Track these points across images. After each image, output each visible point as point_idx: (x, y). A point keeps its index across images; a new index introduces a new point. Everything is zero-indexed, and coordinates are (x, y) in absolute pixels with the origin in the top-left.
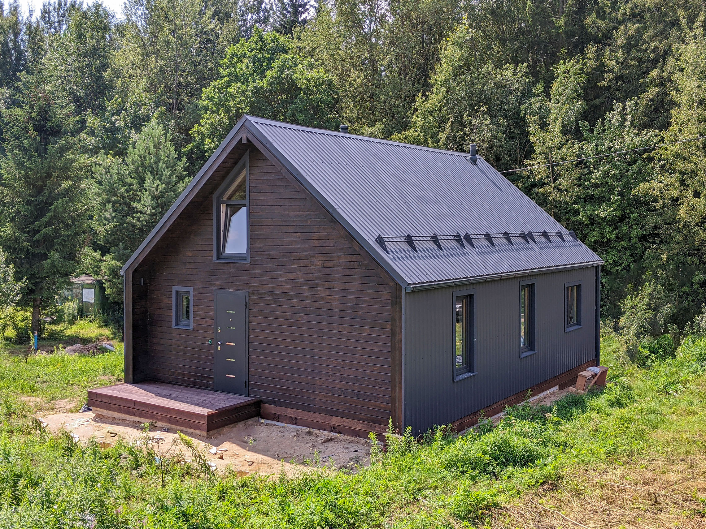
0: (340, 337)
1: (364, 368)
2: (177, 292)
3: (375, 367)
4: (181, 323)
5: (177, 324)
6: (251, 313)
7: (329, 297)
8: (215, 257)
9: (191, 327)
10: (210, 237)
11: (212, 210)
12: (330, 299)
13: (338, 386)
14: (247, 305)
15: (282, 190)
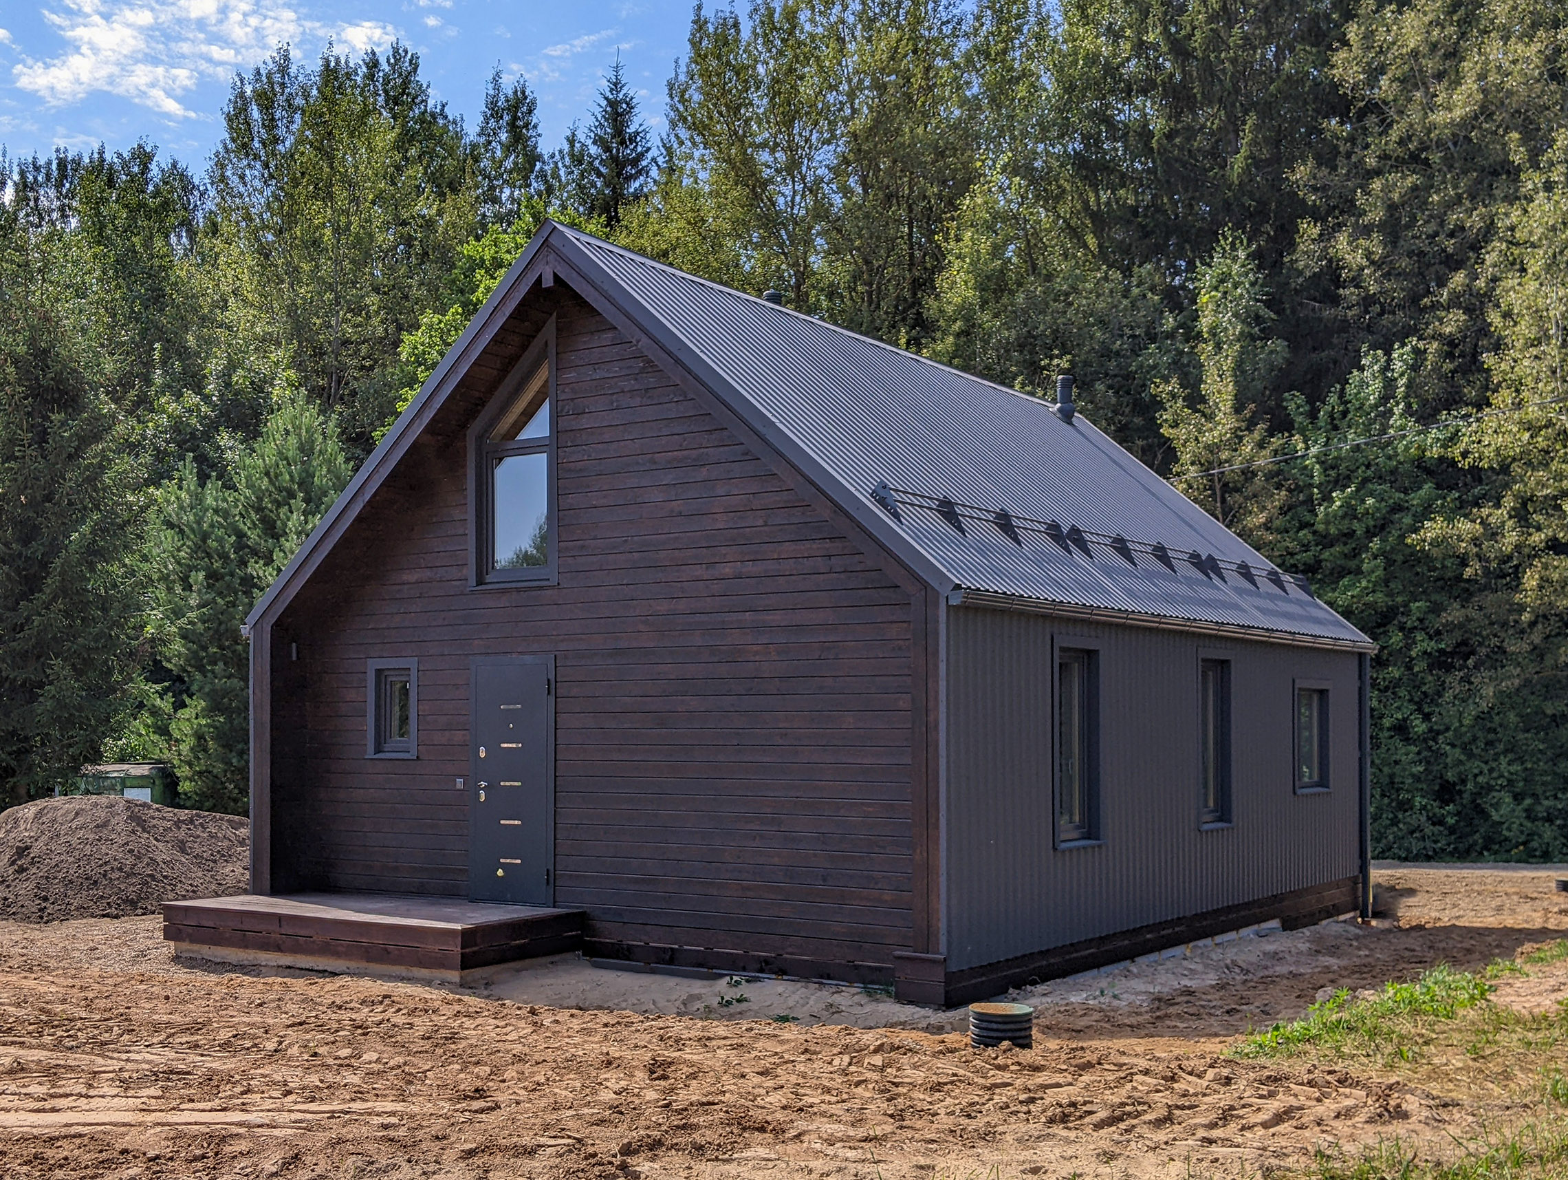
0: (781, 742)
1: (842, 812)
2: (379, 672)
3: (869, 805)
4: (387, 747)
5: (378, 750)
6: (559, 706)
7: (755, 648)
8: (472, 581)
9: (412, 755)
10: (461, 531)
11: (464, 466)
12: (756, 653)
13: (776, 860)
14: (552, 687)
15: (637, 401)
